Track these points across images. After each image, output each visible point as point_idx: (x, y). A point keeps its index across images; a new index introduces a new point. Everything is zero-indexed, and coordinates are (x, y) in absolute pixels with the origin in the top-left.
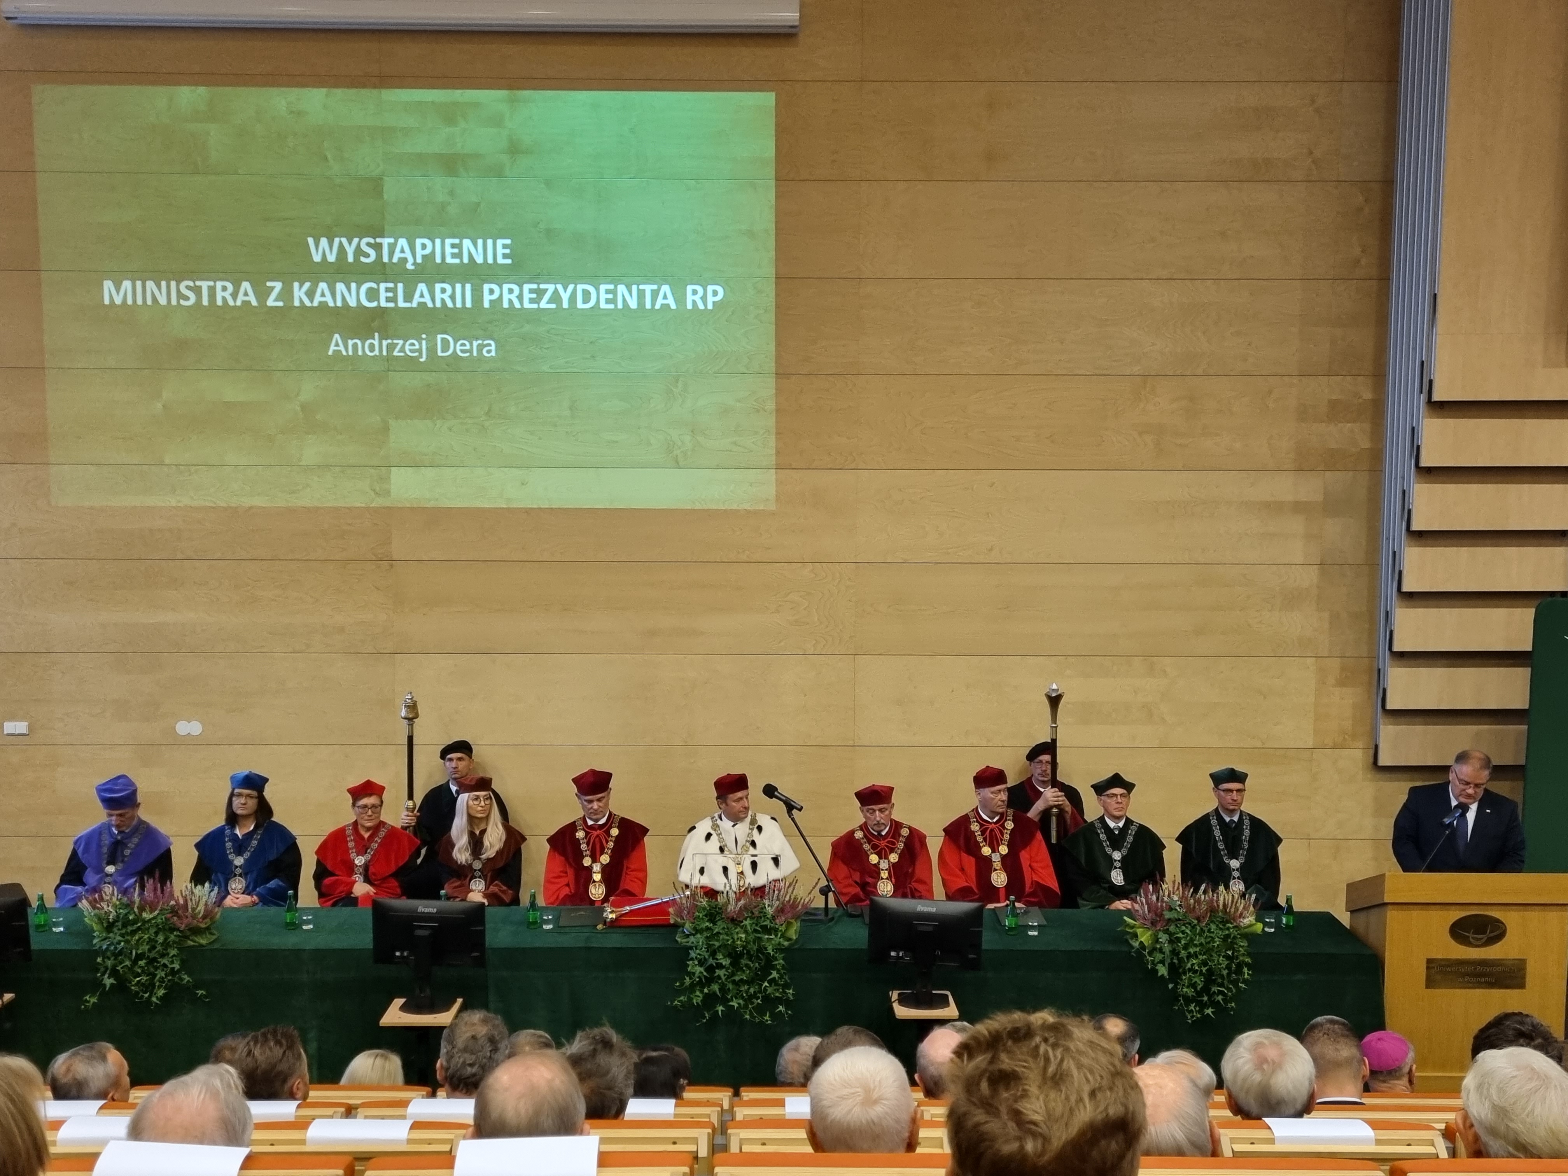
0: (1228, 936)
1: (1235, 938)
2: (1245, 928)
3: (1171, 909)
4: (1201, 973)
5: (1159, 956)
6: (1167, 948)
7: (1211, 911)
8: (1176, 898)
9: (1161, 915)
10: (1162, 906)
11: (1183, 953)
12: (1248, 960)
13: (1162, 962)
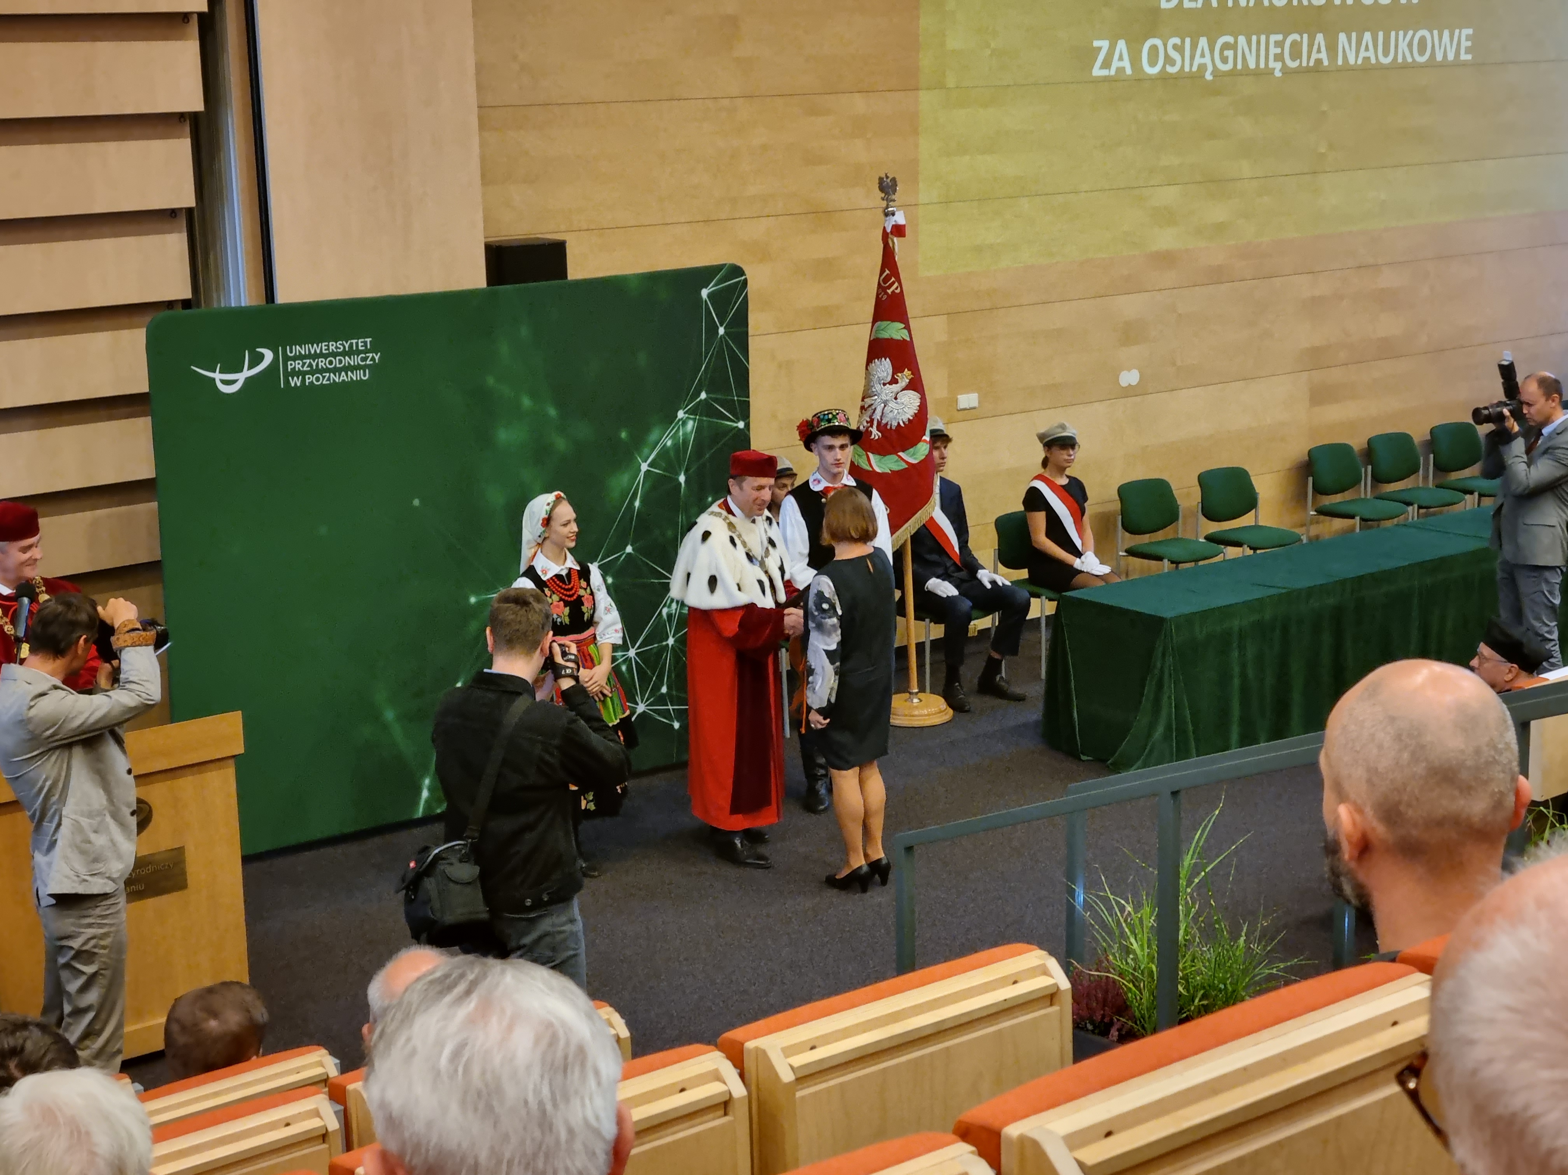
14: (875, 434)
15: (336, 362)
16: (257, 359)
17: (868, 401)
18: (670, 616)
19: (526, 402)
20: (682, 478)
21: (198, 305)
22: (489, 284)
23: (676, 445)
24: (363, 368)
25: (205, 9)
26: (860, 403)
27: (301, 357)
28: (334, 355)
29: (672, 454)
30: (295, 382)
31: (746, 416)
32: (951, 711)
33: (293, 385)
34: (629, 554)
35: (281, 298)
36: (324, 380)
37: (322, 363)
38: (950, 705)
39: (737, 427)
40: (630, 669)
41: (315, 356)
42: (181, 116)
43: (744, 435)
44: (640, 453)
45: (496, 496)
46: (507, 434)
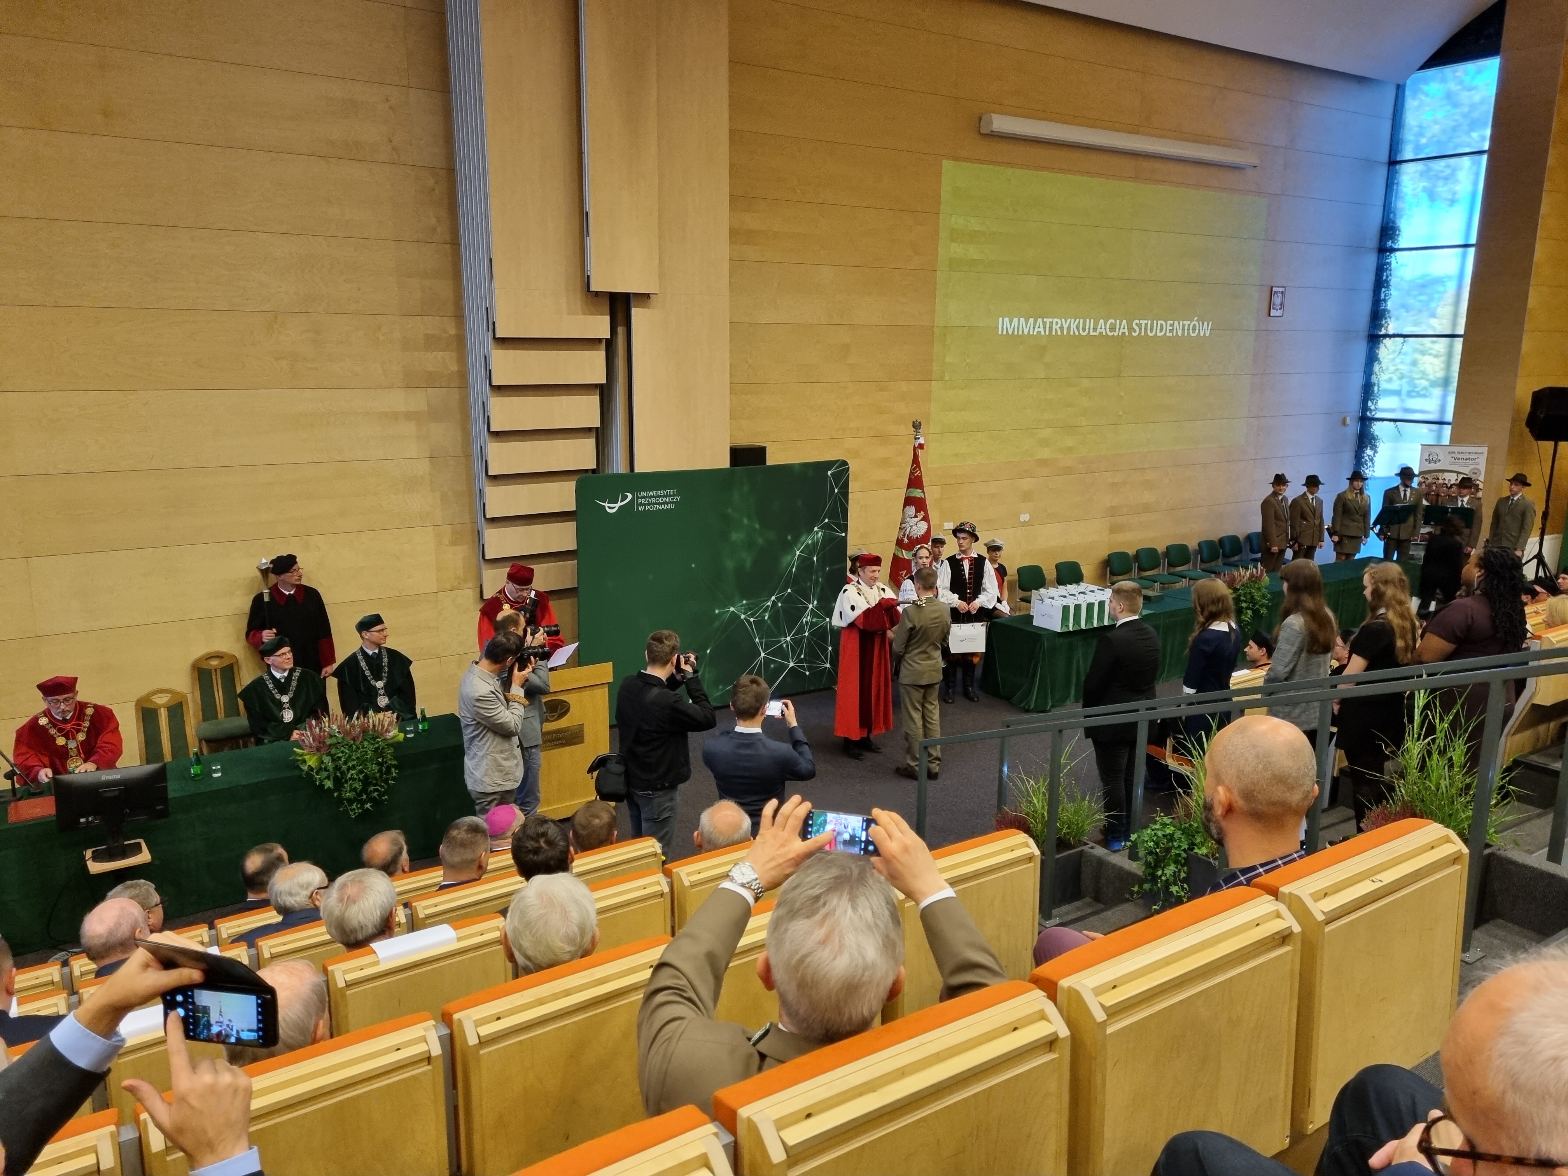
0: (378, 748)
1: (383, 748)
2: (391, 739)
3: (331, 736)
4: (360, 780)
5: (325, 774)
6: (330, 765)
7: (364, 732)
8: (335, 727)
9: (324, 743)
10: (324, 735)
11: (344, 767)
12: (394, 762)
13: (328, 778)
14: (906, 540)
15: (660, 500)
16: (626, 497)
17: (903, 525)
18: (807, 622)
19: (745, 521)
20: (815, 559)
21: (599, 473)
22: (731, 466)
23: (813, 543)
24: (672, 503)
25: (609, 337)
26: (899, 526)
27: (644, 497)
28: (659, 497)
29: (811, 547)
30: (641, 508)
31: (846, 531)
33: (640, 510)
34: (789, 593)
35: (636, 470)
36: (654, 508)
37: (654, 500)
39: (841, 536)
40: (787, 646)
41: (651, 497)
42: (596, 385)
43: (845, 540)
44: (796, 546)
45: (730, 564)
46: (735, 536)
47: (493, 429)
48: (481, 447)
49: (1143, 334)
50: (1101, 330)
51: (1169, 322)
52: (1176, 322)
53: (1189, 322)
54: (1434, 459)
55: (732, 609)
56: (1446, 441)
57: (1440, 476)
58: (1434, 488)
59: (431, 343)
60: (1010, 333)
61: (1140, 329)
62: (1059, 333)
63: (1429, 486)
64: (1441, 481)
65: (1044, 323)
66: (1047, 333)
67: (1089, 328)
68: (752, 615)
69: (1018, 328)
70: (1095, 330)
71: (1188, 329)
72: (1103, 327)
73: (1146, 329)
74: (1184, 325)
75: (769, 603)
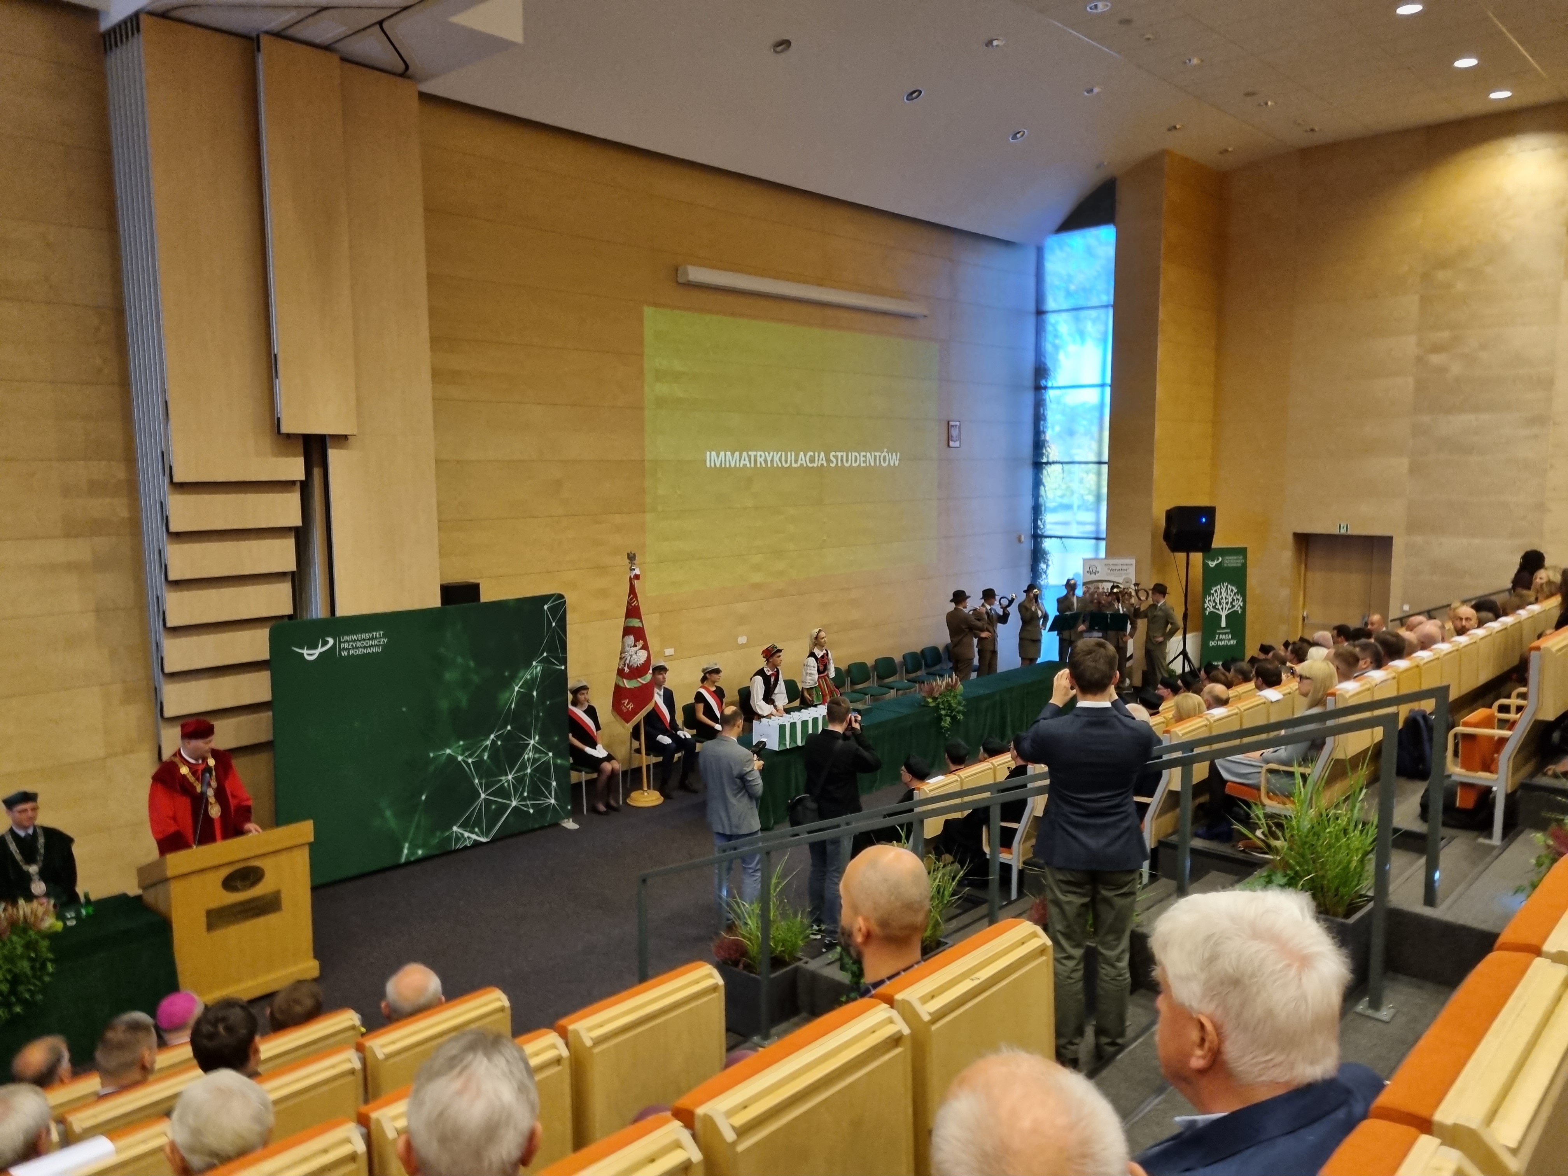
0: (30, 942)
1: (37, 941)
2: (46, 930)
7: (12, 925)
12: (50, 956)
14: (627, 670)
15: (365, 643)
16: (327, 642)
17: (623, 655)
18: (529, 759)
19: (459, 660)
20: (535, 694)
21: (296, 618)
22: (442, 603)
23: (532, 678)
24: (379, 646)
26: (619, 656)
27: (347, 641)
28: (364, 640)
29: (530, 682)
30: (345, 653)
31: (565, 663)
32: (662, 798)
33: (343, 655)
34: (509, 730)
35: (339, 614)
36: (359, 652)
37: (358, 644)
38: (662, 794)
39: (561, 669)
40: (509, 785)
41: (355, 641)
42: (291, 526)
43: (564, 674)
44: (514, 682)
45: (444, 705)
46: (450, 676)
47: (171, 577)
48: (158, 598)
49: (839, 465)
50: (802, 462)
51: (863, 454)
52: (868, 454)
53: (880, 454)
54: (1094, 571)
55: (448, 751)
56: (1102, 555)
57: (1100, 585)
58: (1096, 596)
59: (95, 488)
60: (718, 466)
61: (837, 460)
62: (764, 465)
63: (1092, 594)
64: (1101, 590)
65: (749, 457)
66: (753, 465)
67: (791, 460)
68: (470, 756)
69: (725, 461)
70: (796, 462)
71: (880, 460)
72: (804, 459)
73: (842, 460)
74: (875, 456)
75: (488, 743)
